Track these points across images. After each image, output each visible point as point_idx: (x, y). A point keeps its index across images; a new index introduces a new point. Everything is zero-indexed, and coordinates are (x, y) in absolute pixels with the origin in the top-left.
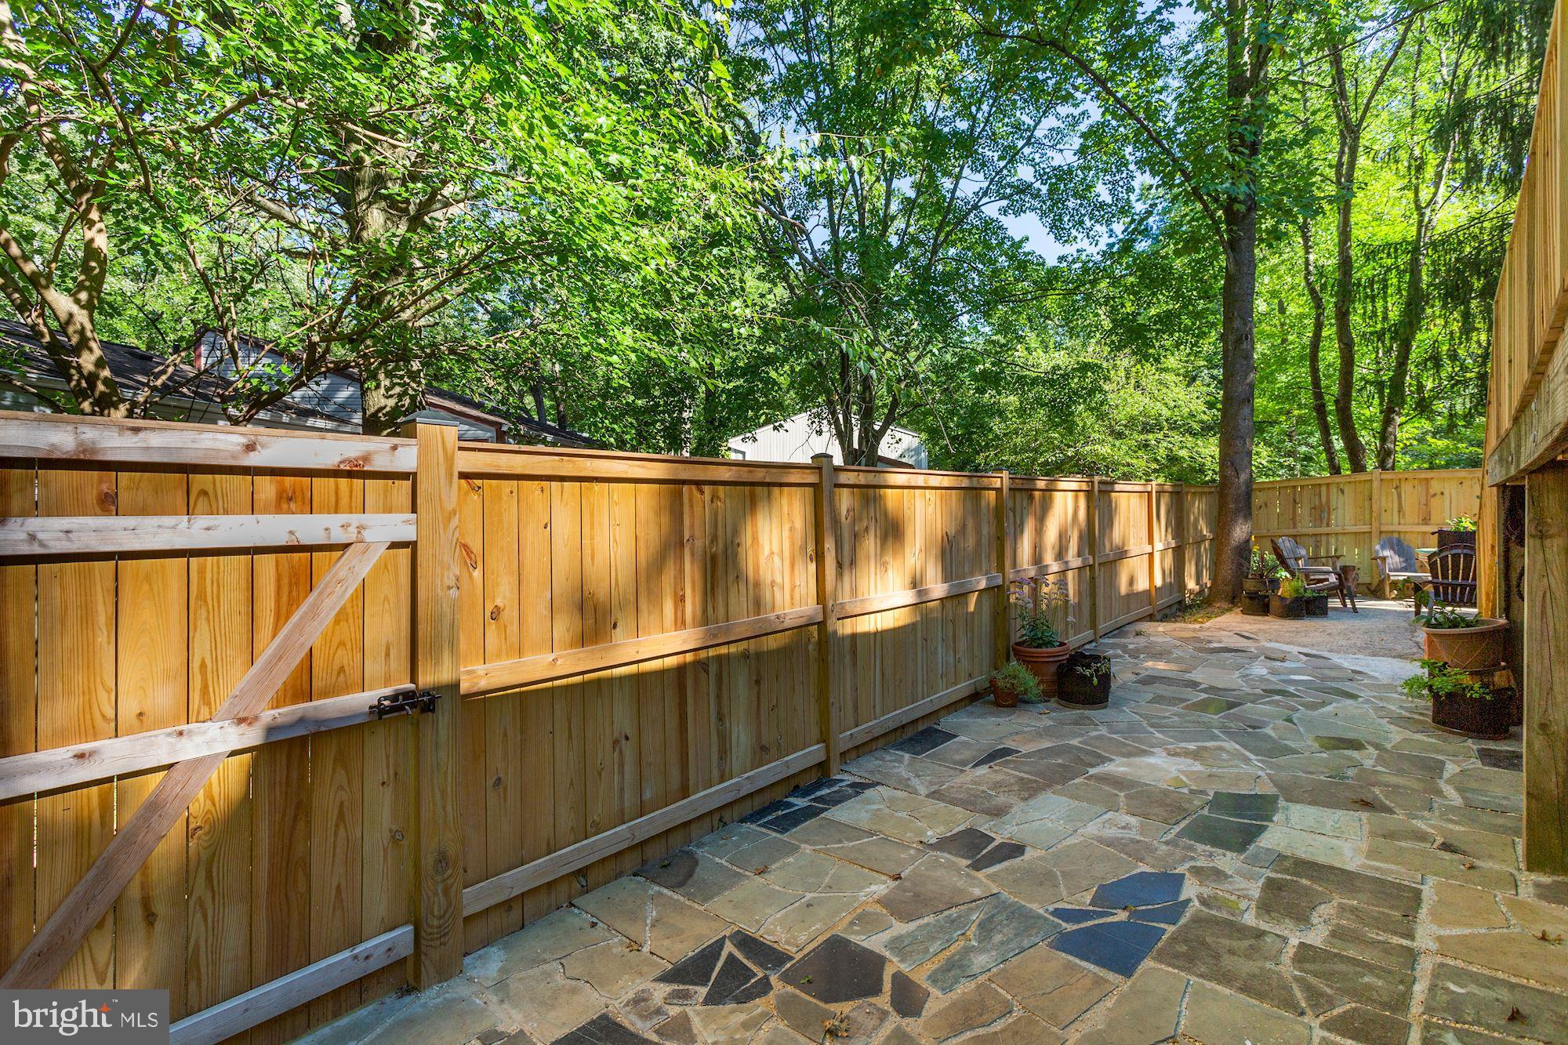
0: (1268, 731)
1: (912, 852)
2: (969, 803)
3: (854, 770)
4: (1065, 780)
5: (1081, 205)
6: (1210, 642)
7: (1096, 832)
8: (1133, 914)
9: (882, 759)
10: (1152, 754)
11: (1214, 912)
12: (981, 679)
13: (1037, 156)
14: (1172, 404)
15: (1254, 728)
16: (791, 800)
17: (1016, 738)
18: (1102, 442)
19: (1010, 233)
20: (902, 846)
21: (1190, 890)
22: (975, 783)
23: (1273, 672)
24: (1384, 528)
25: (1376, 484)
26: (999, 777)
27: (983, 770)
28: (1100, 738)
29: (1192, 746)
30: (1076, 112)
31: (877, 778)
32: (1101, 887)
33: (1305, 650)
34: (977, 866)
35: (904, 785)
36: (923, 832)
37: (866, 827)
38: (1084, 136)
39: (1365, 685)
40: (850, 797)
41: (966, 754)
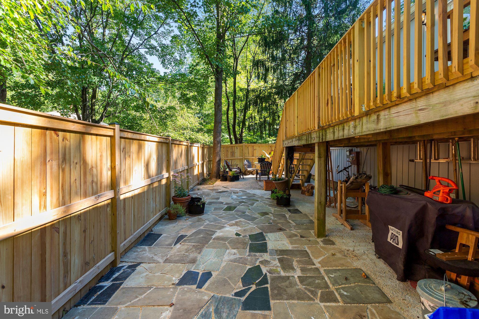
0: (247, 213)
1: (171, 290)
2: (182, 260)
3: (127, 260)
4: (207, 242)
5: (171, 58)
6: (218, 190)
7: (228, 259)
8: (257, 285)
9: (137, 251)
10: (225, 227)
11: (274, 275)
12: (163, 211)
13: (158, 38)
14: (190, 123)
15: (244, 213)
16: (101, 284)
17: (183, 230)
18: (172, 132)
19: (148, 60)
20: (165, 288)
21: (264, 270)
22: (179, 252)
23: (238, 196)
24: (245, 158)
25: (244, 147)
26: (186, 247)
27: (178, 246)
28: (208, 224)
29: (234, 222)
30: (170, 29)
31: (139, 261)
32: (242, 278)
33: (240, 190)
34: (200, 286)
35: (151, 261)
36: (170, 280)
37: (146, 286)
38: (172, 37)
39: (257, 197)
40: (130, 273)
41: (169, 241)
